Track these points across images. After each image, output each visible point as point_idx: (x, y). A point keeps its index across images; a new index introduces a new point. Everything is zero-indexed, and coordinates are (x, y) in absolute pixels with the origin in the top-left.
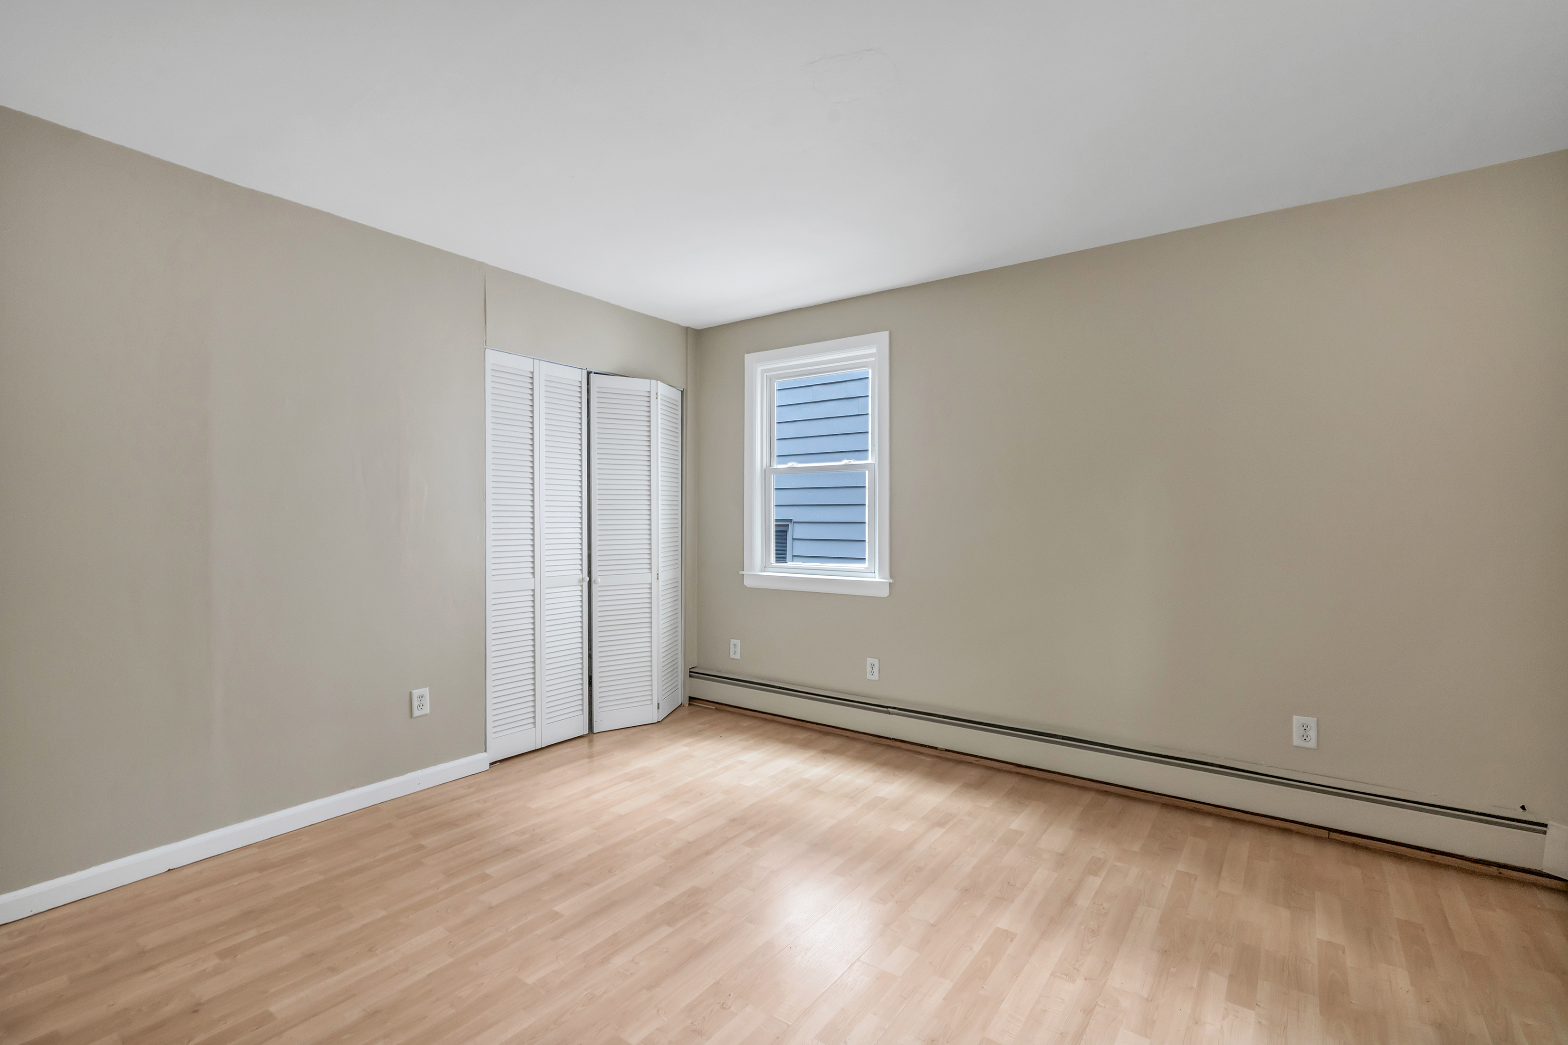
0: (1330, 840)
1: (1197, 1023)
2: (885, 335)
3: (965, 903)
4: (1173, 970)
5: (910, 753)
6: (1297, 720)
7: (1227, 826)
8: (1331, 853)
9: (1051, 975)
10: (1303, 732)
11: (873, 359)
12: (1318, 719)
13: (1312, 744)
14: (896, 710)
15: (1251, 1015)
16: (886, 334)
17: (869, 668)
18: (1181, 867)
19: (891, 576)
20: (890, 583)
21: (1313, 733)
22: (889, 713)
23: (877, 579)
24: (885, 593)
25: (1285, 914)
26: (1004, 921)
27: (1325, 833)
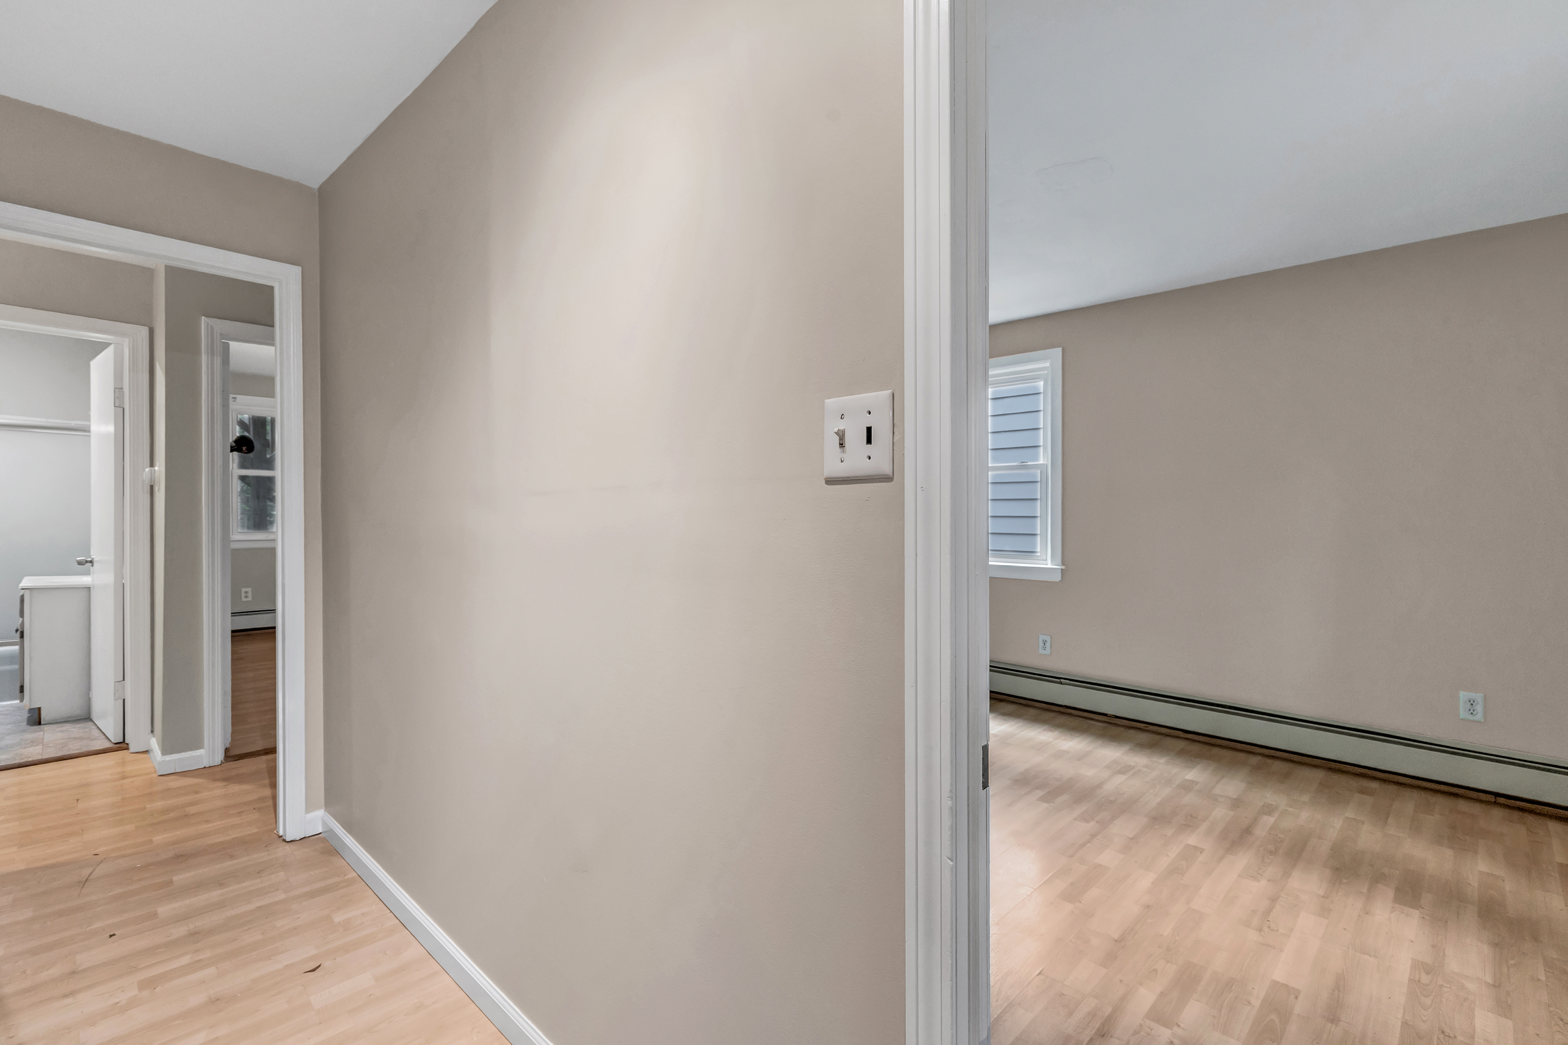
0: (1495, 803)
1: (1367, 913)
2: (1058, 351)
3: (1156, 827)
4: (1344, 881)
5: (1081, 719)
6: (1463, 695)
7: (1392, 788)
8: (1497, 813)
9: (1239, 876)
10: (1469, 706)
11: (1046, 372)
12: (1485, 695)
13: (1479, 717)
14: (1068, 681)
15: (1416, 913)
16: (1060, 349)
17: (1041, 644)
18: (1348, 814)
19: (1063, 564)
20: (1062, 569)
21: (1479, 708)
22: (1061, 683)
23: (1050, 566)
24: (1057, 578)
25: (1449, 853)
26: (1192, 839)
27: (1492, 798)
